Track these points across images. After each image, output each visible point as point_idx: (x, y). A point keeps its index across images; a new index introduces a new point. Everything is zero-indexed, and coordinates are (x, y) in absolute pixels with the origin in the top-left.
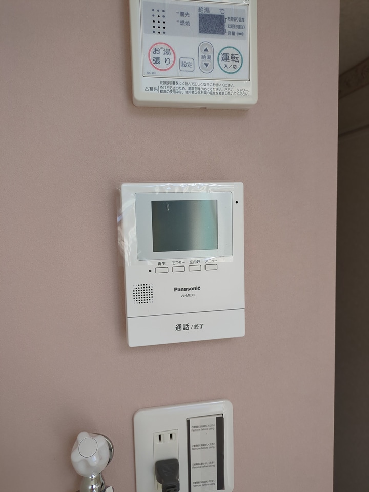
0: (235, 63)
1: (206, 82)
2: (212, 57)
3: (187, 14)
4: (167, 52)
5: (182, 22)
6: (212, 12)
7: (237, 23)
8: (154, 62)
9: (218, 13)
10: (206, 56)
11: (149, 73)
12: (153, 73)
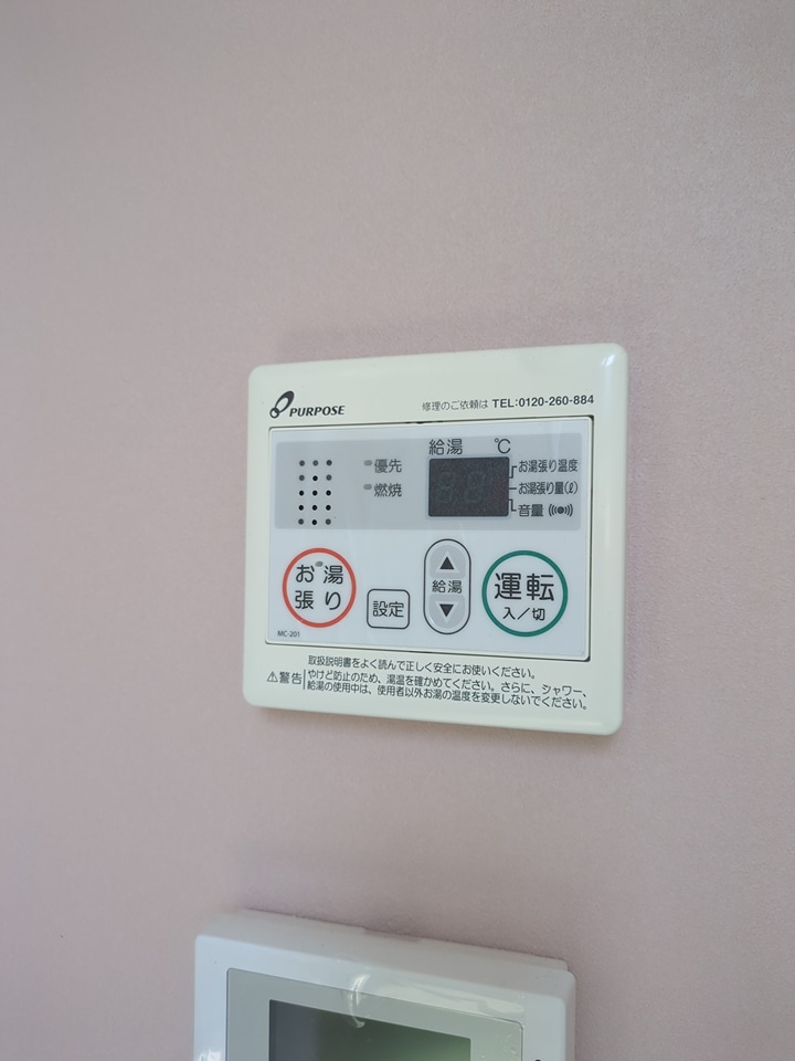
0: (537, 603)
1: (444, 660)
2: (465, 586)
3: (396, 464)
4: (334, 575)
5: (380, 489)
6: (469, 451)
7: (551, 477)
8: (298, 605)
9: (491, 451)
10: (447, 583)
11: (281, 633)
12: (294, 634)
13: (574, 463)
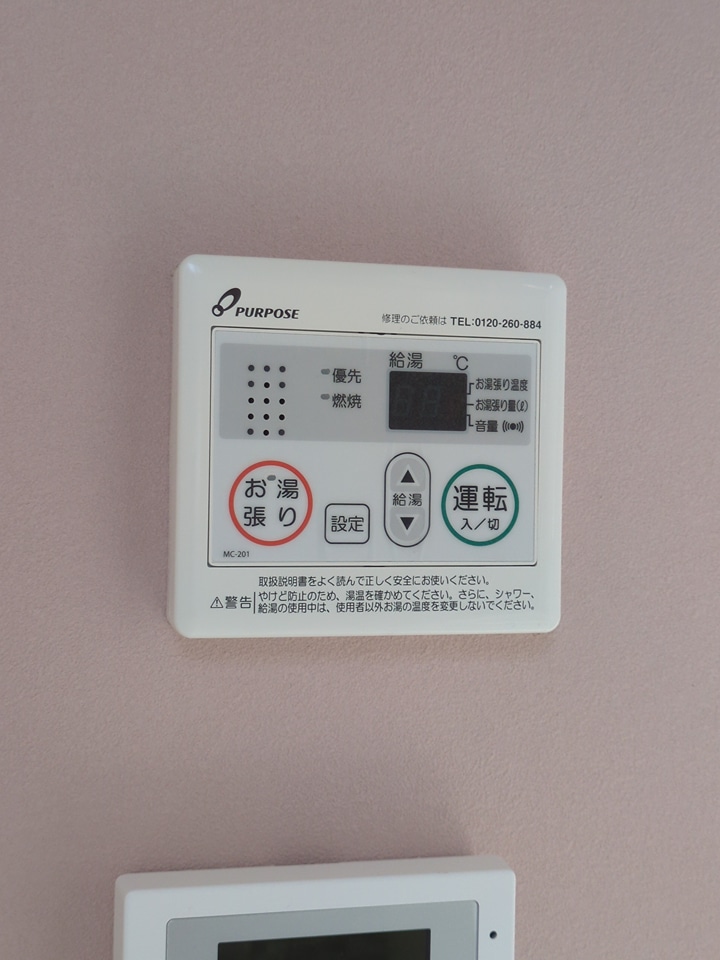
0: (493, 514)
1: (403, 572)
2: (425, 499)
3: (355, 374)
4: (288, 490)
5: (338, 400)
6: (429, 366)
7: (505, 395)
8: (247, 521)
9: (450, 367)
10: (407, 495)
11: (227, 554)
12: (242, 554)
13: (524, 382)
